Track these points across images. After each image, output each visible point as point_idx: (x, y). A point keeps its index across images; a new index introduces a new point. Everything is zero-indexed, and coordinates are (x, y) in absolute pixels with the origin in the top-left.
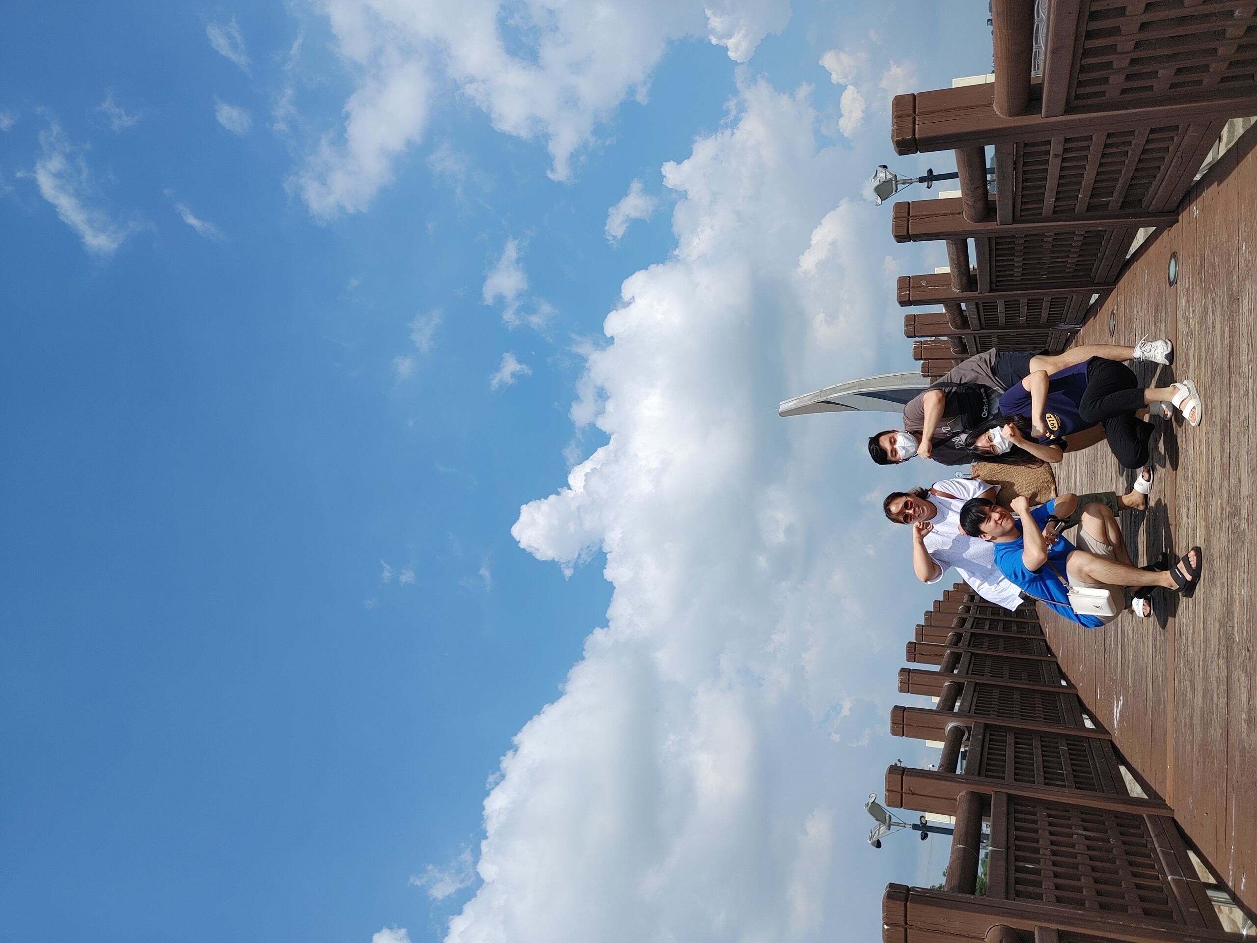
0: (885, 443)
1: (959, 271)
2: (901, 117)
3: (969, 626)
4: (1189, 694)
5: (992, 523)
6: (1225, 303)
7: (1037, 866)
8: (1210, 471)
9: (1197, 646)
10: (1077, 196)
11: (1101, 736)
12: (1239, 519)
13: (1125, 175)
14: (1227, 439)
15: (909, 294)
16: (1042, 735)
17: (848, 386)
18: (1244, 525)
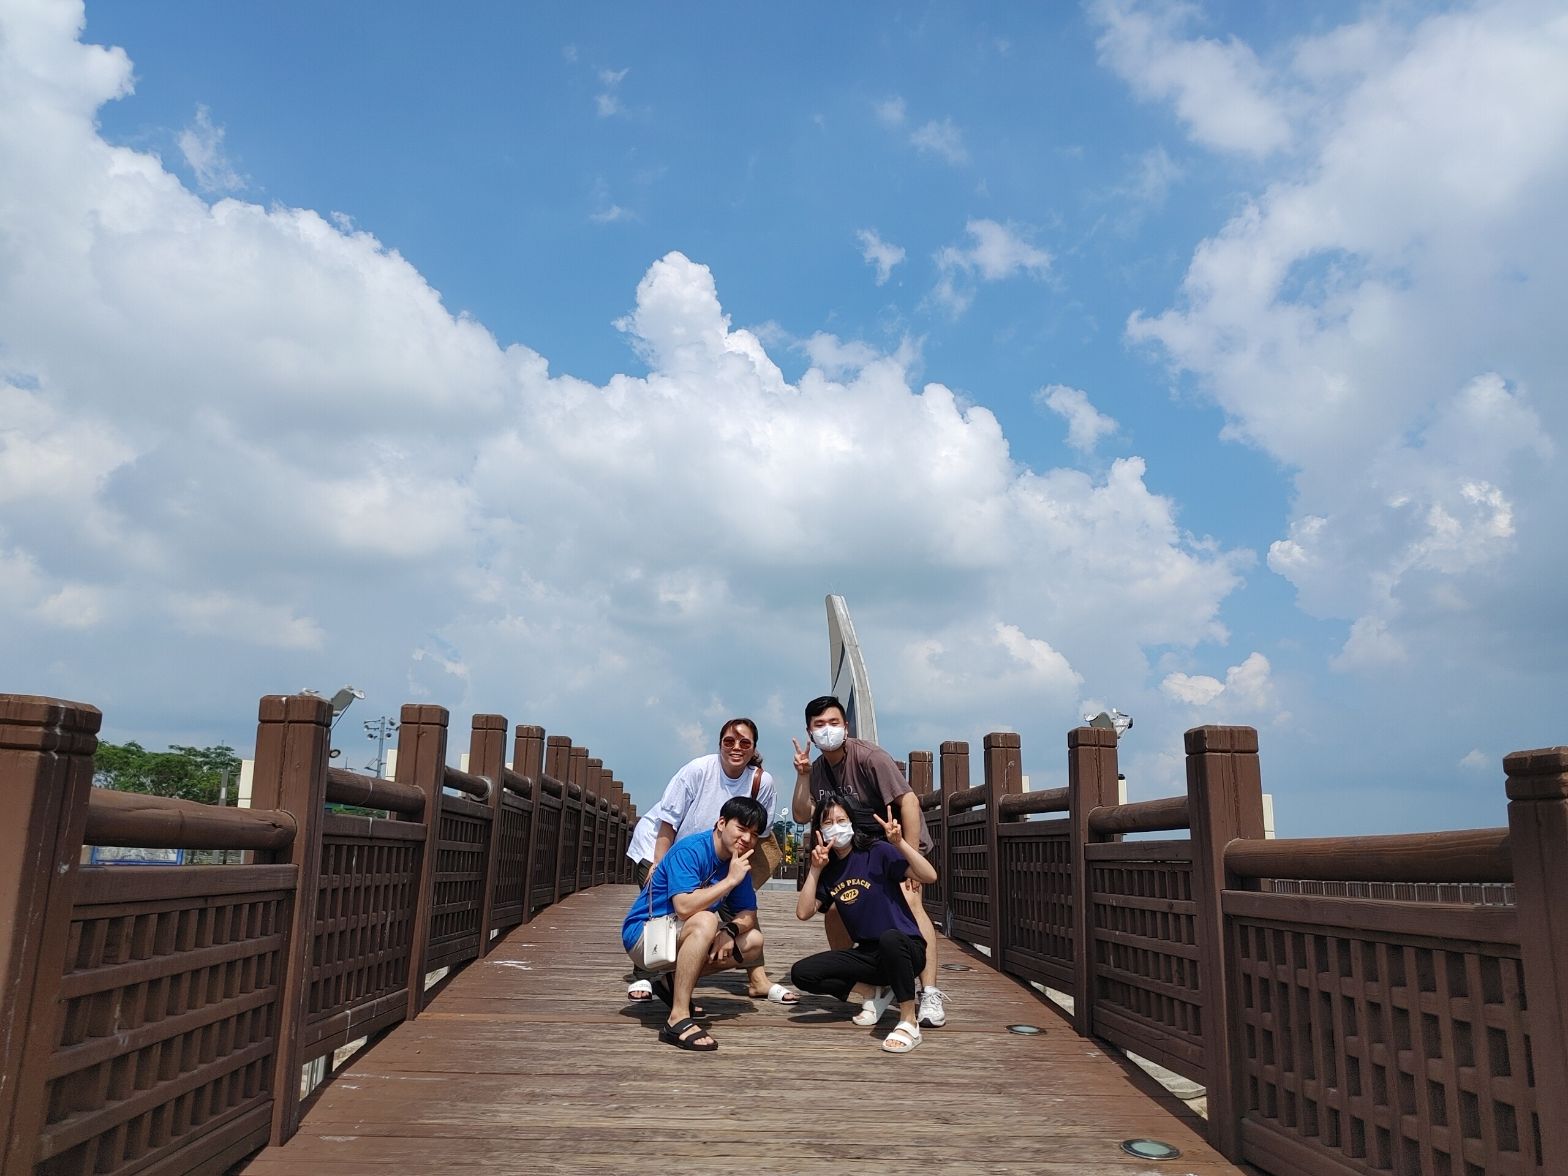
0: (831, 713)
1: (1027, 802)
2: (1231, 737)
3: (587, 809)
4: (550, 1037)
5: (737, 832)
6: (994, 1080)
7: (354, 870)
8: (805, 1061)
9: (607, 1045)
10: (1117, 930)
11: (482, 946)
12: (756, 1088)
13: (1142, 979)
14: (843, 1078)
15: (999, 747)
16: (482, 882)
17: (862, 678)
18: (750, 1093)
